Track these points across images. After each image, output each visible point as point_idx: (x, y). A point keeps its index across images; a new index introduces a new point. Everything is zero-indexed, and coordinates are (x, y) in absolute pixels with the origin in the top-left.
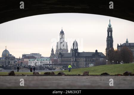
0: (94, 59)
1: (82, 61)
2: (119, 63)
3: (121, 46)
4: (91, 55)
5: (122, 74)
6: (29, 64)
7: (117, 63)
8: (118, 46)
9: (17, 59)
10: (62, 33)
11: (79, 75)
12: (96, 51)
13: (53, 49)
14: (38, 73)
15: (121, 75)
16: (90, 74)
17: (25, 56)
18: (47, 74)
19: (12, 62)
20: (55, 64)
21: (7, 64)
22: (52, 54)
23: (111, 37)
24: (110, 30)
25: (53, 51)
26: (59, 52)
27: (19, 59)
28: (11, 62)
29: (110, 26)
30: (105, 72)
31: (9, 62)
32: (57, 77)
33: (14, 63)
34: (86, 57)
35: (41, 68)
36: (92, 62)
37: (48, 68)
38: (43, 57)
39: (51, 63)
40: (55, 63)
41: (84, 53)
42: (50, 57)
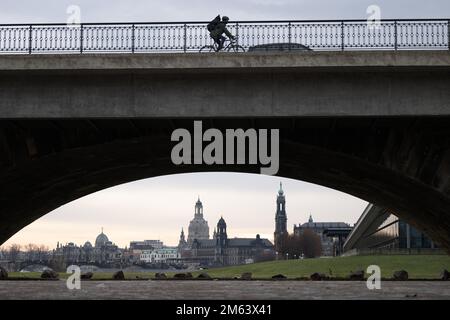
0: (253, 249)
1: (233, 253)
2: (297, 258)
3: (300, 227)
4: (248, 244)
5: (309, 276)
6: (142, 259)
7: (293, 258)
8: (295, 228)
9: (121, 250)
10: (199, 205)
11: (236, 279)
12: (258, 236)
13: (182, 233)
14: (163, 275)
15: (306, 279)
16: (253, 276)
17: (134, 245)
18: (179, 277)
19: (113, 255)
20: (186, 260)
21: (104, 259)
22: (182, 241)
23: (283, 212)
24: (281, 200)
25: (182, 236)
26: (193, 239)
27: (125, 250)
28: (110, 255)
29: (281, 193)
30: (278, 274)
31: (108, 255)
32: (196, 282)
33: (116, 256)
34: (240, 247)
35: (163, 265)
36: (250, 255)
37: (174, 266)
38: (166, 247)
39: (180, 257)
40: (187, 257)
41: (236, 239)
42: (178, 247)
